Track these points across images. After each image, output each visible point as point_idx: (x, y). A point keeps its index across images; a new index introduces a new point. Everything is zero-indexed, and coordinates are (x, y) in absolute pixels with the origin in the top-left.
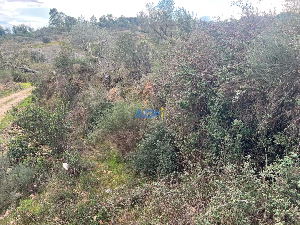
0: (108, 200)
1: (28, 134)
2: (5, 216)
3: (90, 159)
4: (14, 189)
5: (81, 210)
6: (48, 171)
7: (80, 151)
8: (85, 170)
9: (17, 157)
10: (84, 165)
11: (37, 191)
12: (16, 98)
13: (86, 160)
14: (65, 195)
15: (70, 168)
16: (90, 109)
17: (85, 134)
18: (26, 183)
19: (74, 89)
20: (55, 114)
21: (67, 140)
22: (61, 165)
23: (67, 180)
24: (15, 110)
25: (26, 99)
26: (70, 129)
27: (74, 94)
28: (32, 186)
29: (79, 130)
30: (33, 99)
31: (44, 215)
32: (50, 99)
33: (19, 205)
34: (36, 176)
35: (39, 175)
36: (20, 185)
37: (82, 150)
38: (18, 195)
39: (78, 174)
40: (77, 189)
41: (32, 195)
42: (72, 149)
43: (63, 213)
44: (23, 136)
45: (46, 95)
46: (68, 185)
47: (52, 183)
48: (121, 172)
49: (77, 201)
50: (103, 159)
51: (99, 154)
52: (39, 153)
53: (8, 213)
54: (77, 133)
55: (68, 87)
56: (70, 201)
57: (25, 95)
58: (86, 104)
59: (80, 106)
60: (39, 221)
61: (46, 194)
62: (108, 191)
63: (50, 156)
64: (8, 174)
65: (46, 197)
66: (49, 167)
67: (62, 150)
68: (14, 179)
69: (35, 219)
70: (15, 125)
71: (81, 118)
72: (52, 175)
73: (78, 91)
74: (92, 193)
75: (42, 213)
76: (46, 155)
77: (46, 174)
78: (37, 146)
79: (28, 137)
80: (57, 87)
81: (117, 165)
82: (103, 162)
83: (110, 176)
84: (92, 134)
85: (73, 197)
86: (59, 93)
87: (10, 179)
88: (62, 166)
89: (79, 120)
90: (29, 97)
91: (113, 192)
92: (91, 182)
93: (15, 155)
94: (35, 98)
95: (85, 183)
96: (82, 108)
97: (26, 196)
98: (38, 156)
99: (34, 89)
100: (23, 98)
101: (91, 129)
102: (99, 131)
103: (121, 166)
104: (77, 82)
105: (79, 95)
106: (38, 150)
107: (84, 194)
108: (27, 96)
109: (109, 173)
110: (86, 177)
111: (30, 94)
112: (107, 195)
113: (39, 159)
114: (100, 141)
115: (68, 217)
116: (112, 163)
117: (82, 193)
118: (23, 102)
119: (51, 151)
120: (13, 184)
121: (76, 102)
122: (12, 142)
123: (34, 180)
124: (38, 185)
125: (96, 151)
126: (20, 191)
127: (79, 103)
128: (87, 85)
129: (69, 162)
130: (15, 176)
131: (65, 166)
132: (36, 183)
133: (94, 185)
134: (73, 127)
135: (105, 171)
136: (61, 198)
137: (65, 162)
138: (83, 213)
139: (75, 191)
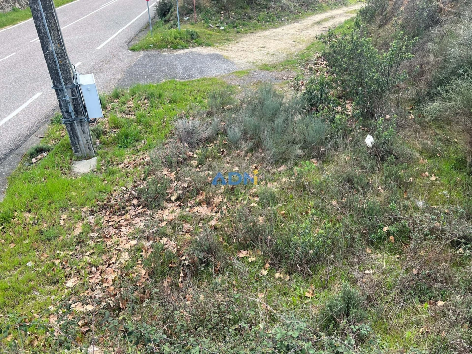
0: (417, 216)
1: (335, 76)
2: (279, 170)
3: (409, 144)
4: (297, 144)
5: (371, 209)
6: (343, 138)
7: (400, 127)
8: (396, 158)
9: (311, 105)
10: (397, 150)
11: (321, 157)
12: (333, 17)
13: (403, 143)
14: (356, 180)
15: (375, 145)
16: (445, 60)
17: (418, 101)
18: (313, 141)
19: (432, 17)
20: (384, 56)
21: (386, 103)
22: (364, 136)
23: (365, 160)
24: (331, 36)
25: (346, 22)
26: (397, 88)
27: (428, 27)
28: (318, 149)
29: (410, 92)
30: (357, 24)
31: (321, 190)
32: (382, 29)
33: (296, 165)
34: (327, 138)
35: (331, 138)
36: (305, 142)
37: (403, 127)
38: (300, 152)
39: (383, 159)
40: (376, 179)
41: (314, 160)
42: (388, 120)
43: (344, 200)
44: (328, 77)
45: (377, 21)
46: (363, 167)
47: (343, 157)
48: (456, 186)
49: (368, 195)
50: (432, 154)
51: (429, 142)
52: (339, 109)
53: (282, 168)
54: (405, 96)
55: (422, 12)
56: (358, 190)
57: (345, 16)
58: (441, 50)
59: (429, 52)
60: (313, 194)
61: (332, 167)
62: (420, 203)
63: (352, 118)
64: (295, 123)
65: (329, 171)
66: (347, 132)
67: (372, 115)
68: (301, 132)
69: (310, 191)
70: (321, 59)
71: (422, 73)
72: (346, 145)
73: (436, 22)
74: (394, 193)
75: (320, 187)
76: (347, 115)
77: (340, 141)
78: (340, 98)
79: (333, 80)
80: (402, 9)
81: (453, 172)
82: (430, 158)
83: (432, 184)
84: (435, 106)
85: (366, 188)
86: (400, 22)
87: (297, 130)
88: (364, 139)
89: (415, 76)
90: (352, 20)
91: (428, 209)
92: (397, 179)
93: (310, 100)
94: (361, 22)
95: (389, 176)
96: (431, 56)
97: (308, 157)
98: (338, 112)
99: (364, 7)
100: (343, 19)
101: (431, 97)
102: (448, 104)
103: (459, 177)
104: (442, 6)
105: (435, 31)
106: (339, 104)
107: (382, 191)
108: (349, 18)
109: (433, 178)
110: (395, 168)
111: (355, 15)
112: (417, 209)
113: (338, 117)
114: (440, 121)
115: (350, 209)
116: (446, 166)
117: (379, 188)
118: (341, 27)
119: (358, 111)
120: (298, 137)
121: (425, 43)
122: (312, 82)
123: (322, 143)
124: (325, 151)
125: (425, 136)
126: (303, 149)
127: (430, 45)
128: (458, 14)
129: (377, 136)
130: (304, 128)
131: (369, 140)
132: (325, 147)
133: (403, 185)
134: (402, 85)
135: (427, 173)
136: (349, 181)
137: (371, 134)
138: (370, 213)
139: (371, 181)
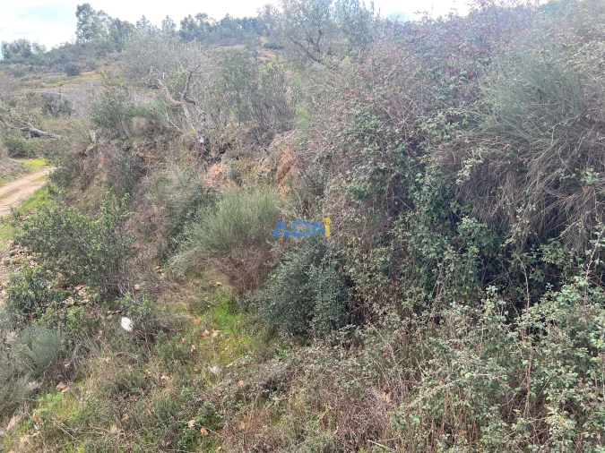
0: (216, 387)
1: (45, 263)
2: (8, 428)
3: (175, 309)
4: (23, 374)
5: (163, 410)
6: (91, 336)
7: (155, 292)
8: (166, 330)
9: (26, 311)
10: (164, 321)
11: (71, 376)
12: (16, 190)
13: (168, 310)
14: (129, 382)
15: (136, 327)
16: (170, 208)
17: (163, 258)
18: (48, 360)
19: (136, 168)
20: (99, 221)
21: (126, 272)
22: (117, 321)
23: (131, 351)
24: (17, 216)
25: (37, 192)
26: (133, 250)
27: (137, 179)
28: (61, 367)
29: (149, 251)
30: (52, 192)
31: (87, 422)
32: (87, 191)
33: (35, 406)
34: (67, 347)
35: (73, 343)
36: (36, 367)
37: (159, 291)
38: (33, 385)
39: (152, 339)
40: (153, 369)
41: (61, 385)
42: (138, 291)
43: (126, 417)
44: (35, 267)
45: (77, 182)
46: (132, 362)
47: (102, 360)
48: (239, 331)
49: (153, 393)
50: (202, 308)
51: (193, 297)
52: (71, 301)
53: (14, 421)
54: (146, 257)
55: (123, 165)
56: (138, 394)
57: (34, 185)
58: (161, 199)
59: (150, 203)
60: (78, 435)
61: (91, 381)
62: (215, 369)
63: (93, 305)
64: (9, 346)
65: (89, 388)
66: (93, 327)
67: (117, 292)
68: (23, 355)
69: (71, 433)
70: (18, 246)
71: (153, 227)
72: (99, 343)
73: (144, 172)
74: (182, 375)
75: (84, 420)
76: (84, 304)
77: (88, 343)
78: (65, 287)
79: (45, 268)
80: (100, 166)
81: (229, 317)
82: (202, 312)
83: (217, 340)
84: (178, 259)
85: (146, 386)
86: (104, 179)
87: (14, 355)
88: (119, 325)
89: (149, 231)
90: (44, 188)
91: (225, 371)
92: (179, 355)
93: (21, 306)
94: (56, 189)
95: (168, 356)
96: (154, 207)
97: (50, 387)
98: (70, 306)
99: (53, 171)
100: (32, 190)
101: (174, 248)
102: (191, 252)
103: (238, 320)
104: (142, 154)
105: (146, 180)
106: (68, 295)
107: (167, 378)
108: (40, 187)
109: (215, 334)
110: (169, 344)
111: (44, 183)
112: (213, 378)
113: (71, 312)
114: (194, 271)
115: (138, 425)
116: (221, 315)
117: (163, 377)
118: (32, 200)
119: (96, 295)
120: (20, 365)
121: (142, 195)
122: (14, 280)
123: (63, 356)
124: (72, 365)
125: (187, 292)
126: (36, 377)
127: (148, 197)
128: (162, 160)
129: (133, 315)
130: (24, 349)
131: (126, 323)
132: (69, 361)
133: (186, 359)
134: (137, 245)
135: (206, 332)
136: (121, 388)
137: (125, 316)
138: (165, 415)
139: (149, 373)
